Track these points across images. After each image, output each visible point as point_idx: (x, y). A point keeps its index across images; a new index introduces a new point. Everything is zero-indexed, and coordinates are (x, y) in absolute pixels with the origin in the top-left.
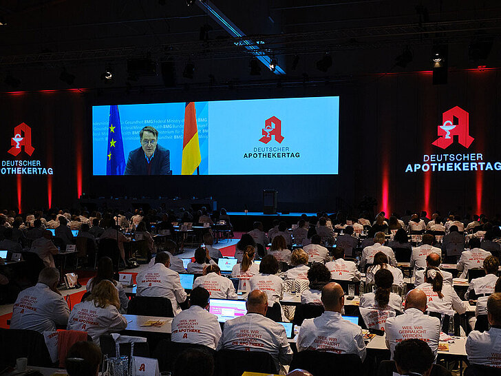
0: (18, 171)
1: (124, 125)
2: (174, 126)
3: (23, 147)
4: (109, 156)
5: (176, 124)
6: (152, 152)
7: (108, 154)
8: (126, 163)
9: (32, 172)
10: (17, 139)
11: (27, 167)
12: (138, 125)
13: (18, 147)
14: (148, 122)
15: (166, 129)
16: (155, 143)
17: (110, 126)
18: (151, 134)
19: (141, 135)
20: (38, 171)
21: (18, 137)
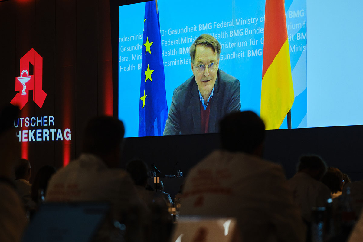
0: (24, 136)
1: (167, 38)
2: (247, 31)
3: (30, 93)
4: (143, 98)
5: (250, 27)
6: (211, 86)
7: (142, 95)
8: (169, 110)
9: (42, 137)
10: (24, 80)
11: (36, 128)
12: (189, 35)
13: (24, 93)
14: (204, 28)
15: (233, 40)
16: (216, 68)
17: (145, 42)
18: (209, 50)
19: (193, 54)
20: (50, 134)
21: (25, 75)
